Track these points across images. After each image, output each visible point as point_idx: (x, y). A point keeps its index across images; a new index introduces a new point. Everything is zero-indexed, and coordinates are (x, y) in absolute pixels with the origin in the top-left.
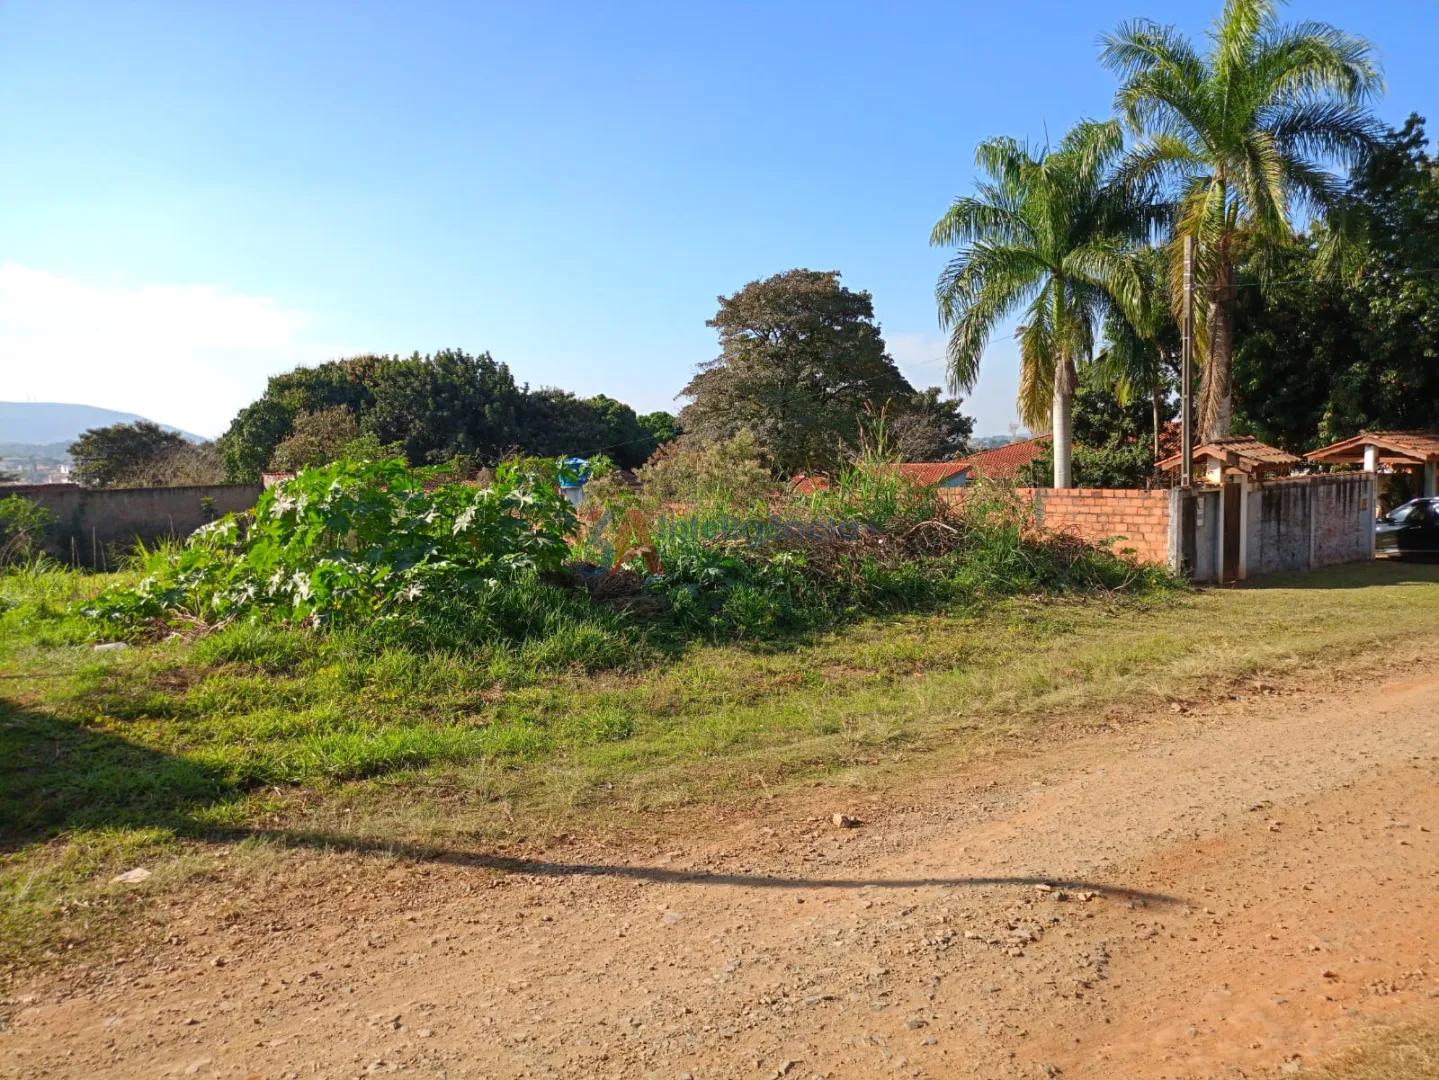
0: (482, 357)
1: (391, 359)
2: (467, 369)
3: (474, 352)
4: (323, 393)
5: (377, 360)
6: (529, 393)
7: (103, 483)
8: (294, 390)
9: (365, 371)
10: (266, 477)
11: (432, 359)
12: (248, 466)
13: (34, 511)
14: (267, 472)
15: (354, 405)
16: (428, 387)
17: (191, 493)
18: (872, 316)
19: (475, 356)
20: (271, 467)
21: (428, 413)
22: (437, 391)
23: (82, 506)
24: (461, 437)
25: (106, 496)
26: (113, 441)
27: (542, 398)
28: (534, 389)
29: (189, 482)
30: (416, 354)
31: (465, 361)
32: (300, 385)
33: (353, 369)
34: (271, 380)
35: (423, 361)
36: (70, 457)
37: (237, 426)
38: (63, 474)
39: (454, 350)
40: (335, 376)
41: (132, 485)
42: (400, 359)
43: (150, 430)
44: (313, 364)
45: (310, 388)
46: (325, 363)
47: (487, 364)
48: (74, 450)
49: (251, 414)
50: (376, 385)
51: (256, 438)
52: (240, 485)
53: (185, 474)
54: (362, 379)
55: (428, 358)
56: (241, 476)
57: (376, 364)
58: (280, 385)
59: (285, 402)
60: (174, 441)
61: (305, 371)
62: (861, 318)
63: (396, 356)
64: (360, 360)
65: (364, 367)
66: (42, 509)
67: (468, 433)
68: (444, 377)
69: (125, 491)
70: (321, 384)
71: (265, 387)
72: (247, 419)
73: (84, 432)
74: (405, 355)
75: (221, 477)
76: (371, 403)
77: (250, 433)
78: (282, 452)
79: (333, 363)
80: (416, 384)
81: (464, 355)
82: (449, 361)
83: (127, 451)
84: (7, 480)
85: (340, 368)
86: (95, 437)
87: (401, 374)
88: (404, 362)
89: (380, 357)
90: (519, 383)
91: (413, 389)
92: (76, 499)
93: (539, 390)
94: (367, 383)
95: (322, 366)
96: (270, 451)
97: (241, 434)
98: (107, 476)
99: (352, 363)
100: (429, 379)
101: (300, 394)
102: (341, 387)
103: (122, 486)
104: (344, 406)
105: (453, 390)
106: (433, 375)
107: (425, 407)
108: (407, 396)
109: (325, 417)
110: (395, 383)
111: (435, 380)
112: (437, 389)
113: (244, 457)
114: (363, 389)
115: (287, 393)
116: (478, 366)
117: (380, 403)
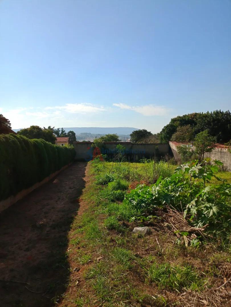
0: (227, 112)
1: (201, 113)
2: (222, 115)
4: (183, 122)
5: (198, 114)
7: (136, 142)
10: (170, 142)
11: (212, 113)
12: (165, 139)
13: (123, 148)
14: (170, 141)
15: (191, 124)
16: (211, 120)
17: (153, 145)
19: (224, 112)
20: (171, 140)
23: (132, 147)
24: (220, 133)
25: (136, 145)
26: (138, 133)
29: (152, 143)
30: (208, 112)
31: (222, 113)
32: (178, 120)
33: (191, 116)
34: (172, 119)
35: (210, 113)
36: (130, 137)
37: (163, 130)
38: (129, 140)
39: (219, 110)
40: (187, 118)
41: (141, 143)
42: (204, 113)
43: (145, 131)
44: (181, 116)
45: (181, 121)
46: (184, 115)
48: (131, 135)
49: (167, 127)
50: (197, 120)
51: (168, 133)
52: (163, 144)
53: (152, 141)
54: (193, 118)
55: (211, 112)
56: (164, 142)
57: (197, 115)
58: (174, 120)
59: (174, 124)
60: (150, 133)
61: (180, 117)
63: (202, 112)
64: (193, 114)
65: (194, 116)
66: (124, 147)
68: (216, 117)
69: (140, 144)
70: (183, 120)
71: (170, 121)
72: (166, 129)
73: (133, 131)
74: (205, 112)
75: (159, 142)
76: (196, 124)
77: (166, 132)
78: (174, 136)
79: (186, 115)
80: (208, 119)
81: (221, 111)
82: (217, 113)
83: (141, 135)
85: (188, 116)
86: (135, 132)
87: (204, 117)
88: (205, 114)
89: (198, 113)
91: (207, 120)
92: (130, 146)
94: (195, 119)
95: (184, 116)
96: (171, 136)
97: (164, 132)
98: (136, 141)
99: (191, 115)
100: (211, 118)
101: (178, 122)
102: (188, 121)
103: (139, 143)
104: (189, 125)
105: (219, 120)
106: (213, 117)
107: (211, 125)
108: (206, 122)
109: (184, 128)
110: (202, 119)
111: (213, 118)
112: (214, 120)
113: (165, 137)
114: (194, 121)
115: (175, 122)
116: (225, 114)
117: (198, 124)
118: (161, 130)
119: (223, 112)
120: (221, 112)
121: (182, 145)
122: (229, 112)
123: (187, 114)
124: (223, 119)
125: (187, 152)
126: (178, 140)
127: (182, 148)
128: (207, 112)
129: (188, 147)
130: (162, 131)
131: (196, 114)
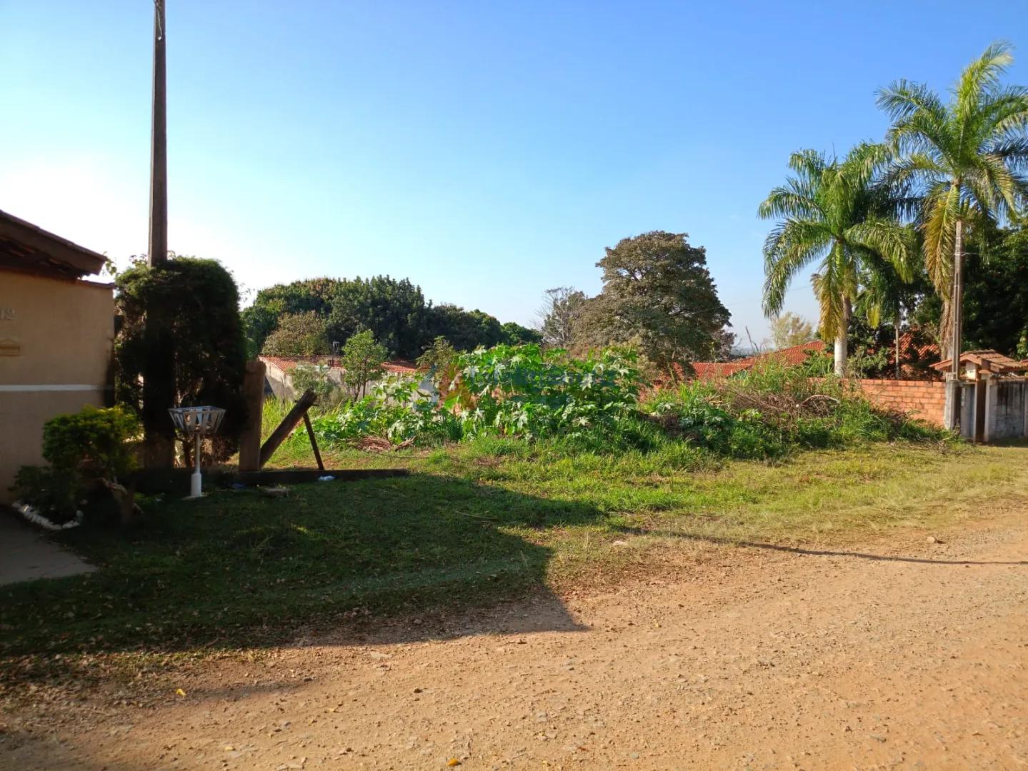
0: (403, 282)
1: (342, 280)
2: (394, 289)
3: (398, 278)
4: (294, 302)
5: (331, 281)
6: (432, 307)
8: (276, 300)
9: (323, 288)
10: (261, 358)
11: (369, 282)
14: (262, 355)
15: (318, 311)
16: (369, 301)
18: (705, 263)
19: (399, 281)
20: (263, 352)
21: (369, 319)
22: (374, 304)
24: (391, 335)
27: (441, 311)
28: (436, 304)
30: (358, 278)
31: (392, 284)
32: (280, 297)
33: (314, 287)
34: (260, 292)
35: (364, 282)
39: (384, 276)
40: (303, 292)
42: (348, 281)
44: (287, 283)
45: (287, 298)
46: (294, 282)
47: (406, 287)
49: (247, 314)
50: (332, 298)
54: (320, 294)
55: (367, 280)
57: (330, 284)
58: (265, 295)
59: (270, 308)
61: (283, 287)
62: (696, 265)
63: (345, 279)
64: (318, 281)
65: (322, 286)
67: (395, 334)
68: (379, 295)
70: (294, 296)
80: (361, 298)
81: (391, 279)
82: (382, 283)
87: (350, 291)
90: (426, 301)
91: (359, 301)
93: (440, 305)
94: (324, 297)
95: (293, 284)
96: (262, 341)
99: (313, 282)
100: (369, 295)
101: (281, 302)
102: (307, 299)
104: (313, 312)
105: (386, 303)
106: (371, 292)
107: (367, 314)
108: (354, 307)
109: (301, 319)
110: (346, 297)
111: (373, 297)
112: (374, 303)
114: (322, 301)
115: (271, 301)
116: (400, 288)
117: (335, 311)
119: (394, 282)
120: (389, 282)
121: (299, 366)
122: (408, 282)
123: (302, 281)
124: (395, 299)
125: (317, 384)
126: (289, 352)
127: (302, 373)
128: (356, 278)
129: (318, 370)
131: (328, 281)
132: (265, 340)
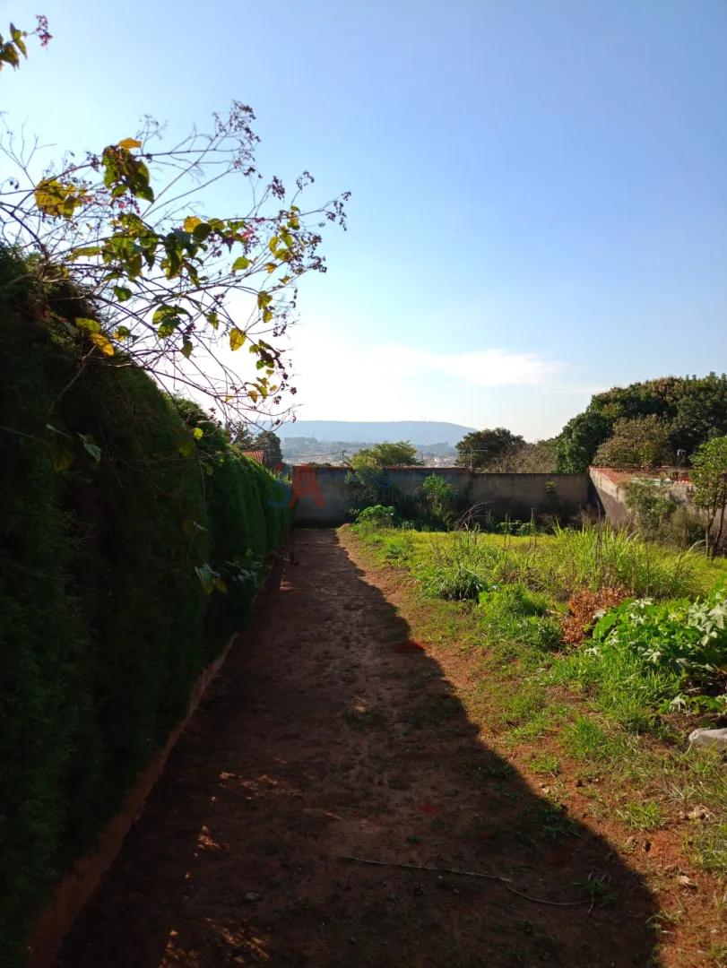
1: (691, 378)
4: (632, 407)
5: (676, 380)
8: (611, 404)
9: (666, 390)
10: (591, 469)
12: (573, 459)
14: (593, 465)
15: (660, 414)
17: (539, 478)
20: (594, 462)
23: (470, 484)
26: (483, 440)
30: (712, 374)
32: (616, 400)
33: (657, 388)
34: (594, 397)
35: (720, 378)
36: (457, 451)
37: (567, 431)
40: (643, 394)
41: (493, 471)
42: (697, 379)
43: (505, 434)
44: (625, 386)
45: (623, 402)
46: (633, 384)
48: (460, 446)
49: (579, 422)
50: (676, 399)
51: (582, 441)
52: (566, 475)
54: (663, 394)
56: (569, 467)
57: (676, 383)
58: (600, 401)
59: (603, 413)
60: (519, 442)
61: (620, 390)
63: (695, 376)
64: (663, 380)
65: (665, 386)
66: (449, 485)
69: (490, 475)
70: (632, 400)
71: (589, 402)
72: (575, 427)
73: (466, 434)
74: (702, 375)
75: (553, 467)
76: (673, 412)
77: (578, 437)
78: (604, 451)
79: (639, 384)
80: (715, 397)
83: (491, 448)
84: (419, 464)
85: (645, 387)
86: (473, 438)
87: (701, 389)
88: (703, 380)
89: (678, 377)
91: (712, 401)
92: (466, 480)
94: (668, 398)
95: (631, 386)
96: (593, 450)
97: (570, 437)
98: (478, 463)
99: (656, 383)
101: (617, 407)
102: (647, 402)
104: (654, 415)
108: (705, 408)
109: (638, 424)
110: (696, 397)
113: (571, 453)
114: (666, 403)
115: (606, 406)
117: (681, 413)
118: (561, 431)
121: (635, 479)
123: (643, 382)
125: (656, 501)
126: (625, 462)
127: (637, 486)
128: (708, 375)
129: (657, 484)
130: (562, 436)
131: (672, 381)
132: (597, 449)
